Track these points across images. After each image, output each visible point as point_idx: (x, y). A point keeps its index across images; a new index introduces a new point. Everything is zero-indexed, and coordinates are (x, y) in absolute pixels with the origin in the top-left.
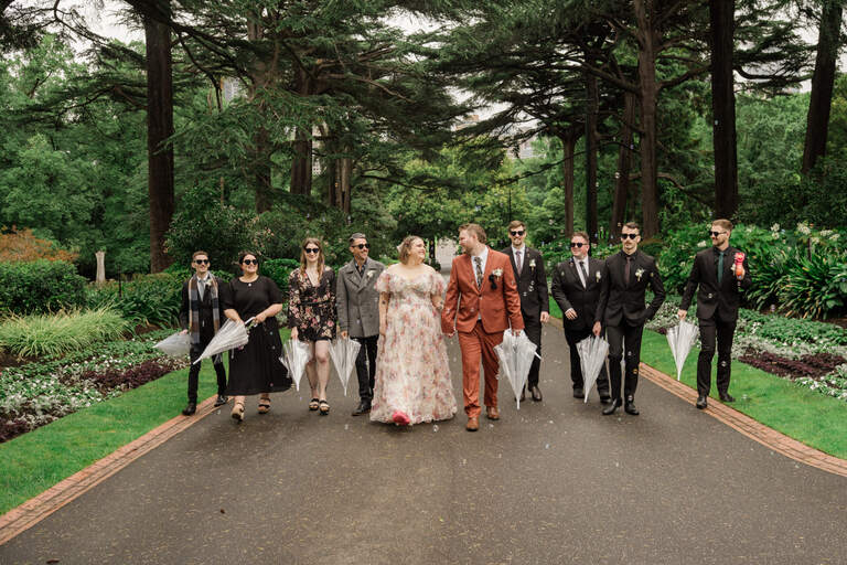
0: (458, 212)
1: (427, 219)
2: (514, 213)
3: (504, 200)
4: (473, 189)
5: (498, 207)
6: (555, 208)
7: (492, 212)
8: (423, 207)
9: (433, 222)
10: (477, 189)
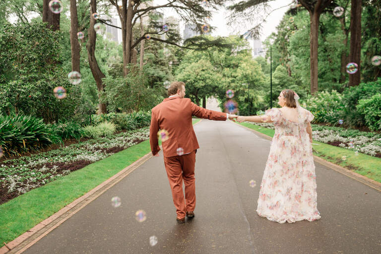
0: (220, 80)
1: (201, 84)
2: (254, 80)
3: (249, 72)
4: (229, 66)
5: (246, 77)
6: (280, 78)
7: (241, 80)
8: (199, 77)
9: (205, 86)
10: (232, 66)
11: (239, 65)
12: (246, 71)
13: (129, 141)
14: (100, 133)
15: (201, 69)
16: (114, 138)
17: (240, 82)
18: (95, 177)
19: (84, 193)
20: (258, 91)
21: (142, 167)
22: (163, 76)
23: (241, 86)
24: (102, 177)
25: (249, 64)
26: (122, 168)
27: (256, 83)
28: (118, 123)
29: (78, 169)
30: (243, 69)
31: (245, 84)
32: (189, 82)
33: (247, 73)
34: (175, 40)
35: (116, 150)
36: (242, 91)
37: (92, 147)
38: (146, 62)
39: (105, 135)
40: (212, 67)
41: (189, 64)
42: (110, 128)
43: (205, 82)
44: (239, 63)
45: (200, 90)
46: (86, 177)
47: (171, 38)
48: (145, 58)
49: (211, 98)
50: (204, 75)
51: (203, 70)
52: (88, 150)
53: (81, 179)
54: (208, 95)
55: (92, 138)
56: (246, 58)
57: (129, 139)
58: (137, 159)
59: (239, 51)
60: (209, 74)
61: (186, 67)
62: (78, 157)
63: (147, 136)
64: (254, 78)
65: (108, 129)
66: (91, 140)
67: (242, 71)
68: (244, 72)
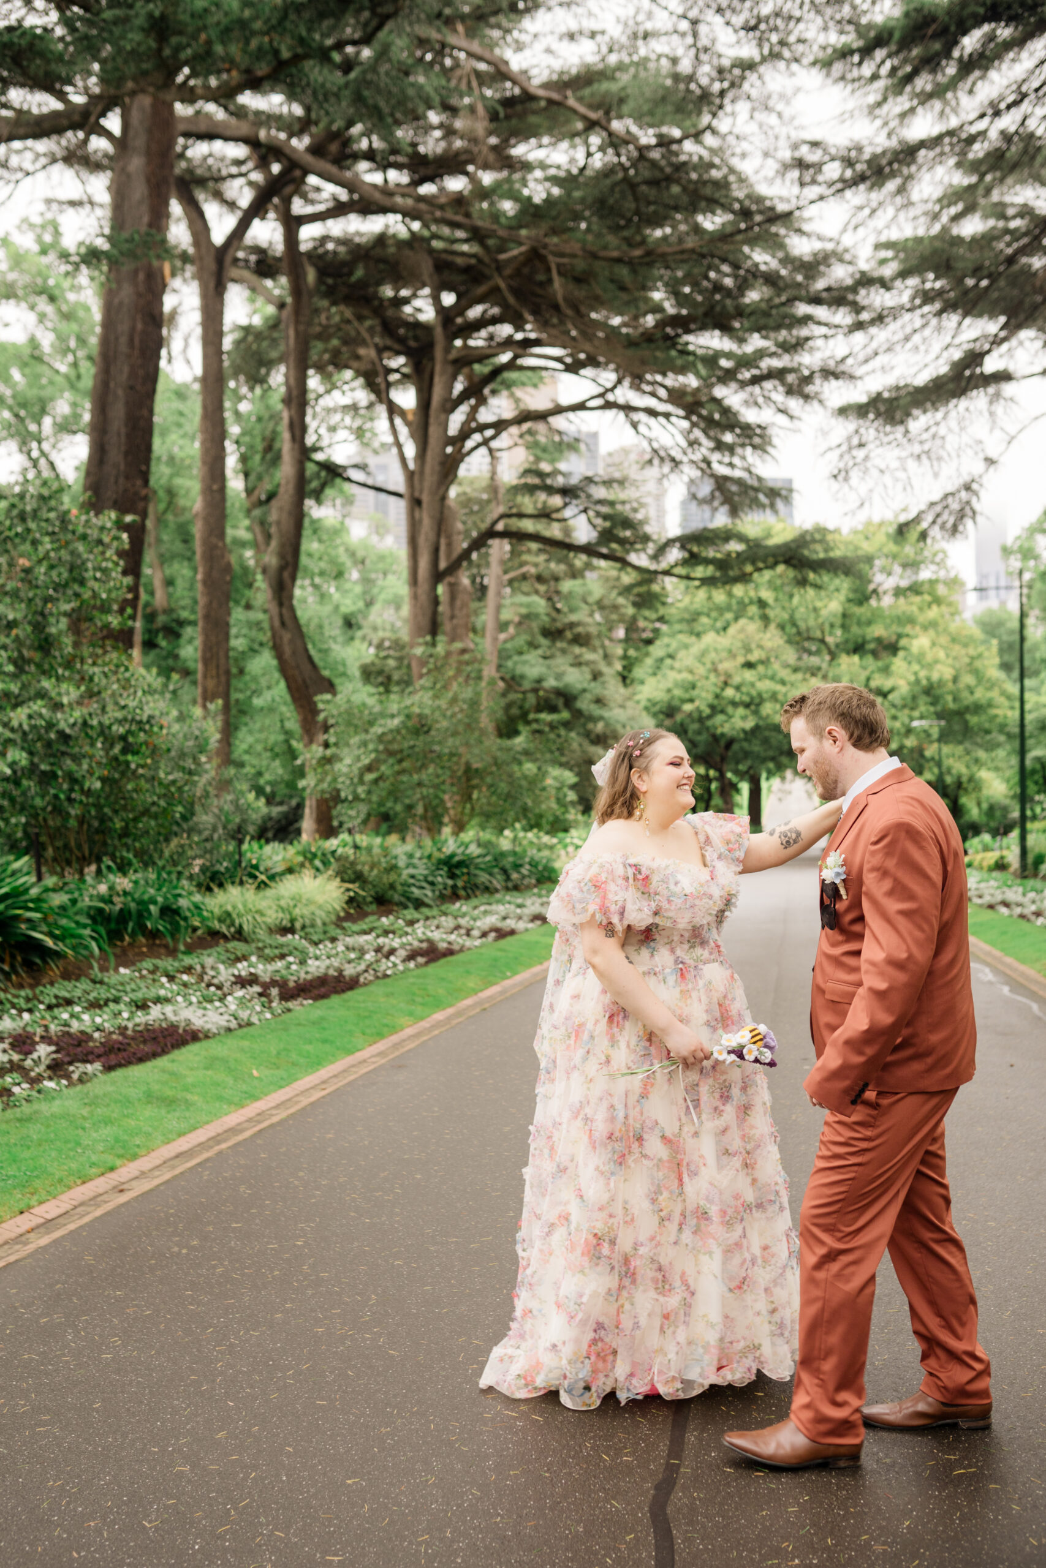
1: (739, 722)
2: (967, 709)
3: (943, 672)
4: (858, 648)
5: (930, 691)
7: (911, 703)
8: (729, 692)
9: (756, 729)
10: (872, 646)
11: (903, 642)
12: (930, 666)
13: (392, 952)
14: (273, 917)
15: (741, 660)
16: (333, 940)
17: (904, 715)
18: (189, 1096)
19: (118, 1162)
20: (981, 754)
21: (398, 1065)
22: (579, 686)
23: (909, 731)
24: (220, 1098)
25: (943, 640)
26: (317, 1063)
27: (973, 720)
28: (359, 877)
29: (141, 1060)
30: (919, 662)
31: (924, 723)
32: (690, 715)
33: (935, 677)
34: (622, 542)
35: (323, 990)
36: (912, 750)
37: (225, 974)
38: (511, 630)
39: (298, 925)
40: (790, 655)
41: (693, 639)
42: (320, 899)
43: (756, 713)
44: (900, 636)
45: (735, 747)
46: (150, 1098)
47: (607, 536)
48: (506, 615)
49: (783, 779)
50: (753, 685)
51: (749, 665)
52: (209, 985)
53: (127, 1102)
54: (771, 765)
55: (239, 935)
56: (933, 613)
57: (396, 943)
58: (394, 1030)
59: (904, 583)
60: (772, 678)
61: (677, 650)
62: (155, 1012)
63: (476, 933)
64: (968, 699)
65: (310, 902)
66: (231, 945)
67: (916, 667)
68: (923, 674)
